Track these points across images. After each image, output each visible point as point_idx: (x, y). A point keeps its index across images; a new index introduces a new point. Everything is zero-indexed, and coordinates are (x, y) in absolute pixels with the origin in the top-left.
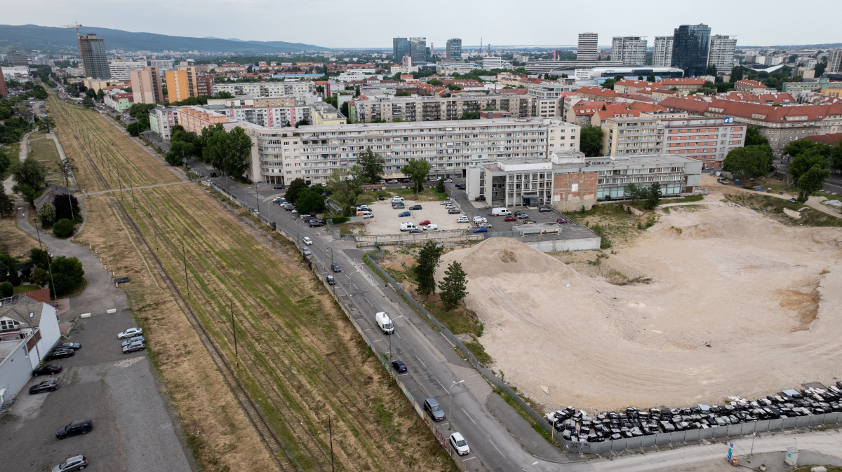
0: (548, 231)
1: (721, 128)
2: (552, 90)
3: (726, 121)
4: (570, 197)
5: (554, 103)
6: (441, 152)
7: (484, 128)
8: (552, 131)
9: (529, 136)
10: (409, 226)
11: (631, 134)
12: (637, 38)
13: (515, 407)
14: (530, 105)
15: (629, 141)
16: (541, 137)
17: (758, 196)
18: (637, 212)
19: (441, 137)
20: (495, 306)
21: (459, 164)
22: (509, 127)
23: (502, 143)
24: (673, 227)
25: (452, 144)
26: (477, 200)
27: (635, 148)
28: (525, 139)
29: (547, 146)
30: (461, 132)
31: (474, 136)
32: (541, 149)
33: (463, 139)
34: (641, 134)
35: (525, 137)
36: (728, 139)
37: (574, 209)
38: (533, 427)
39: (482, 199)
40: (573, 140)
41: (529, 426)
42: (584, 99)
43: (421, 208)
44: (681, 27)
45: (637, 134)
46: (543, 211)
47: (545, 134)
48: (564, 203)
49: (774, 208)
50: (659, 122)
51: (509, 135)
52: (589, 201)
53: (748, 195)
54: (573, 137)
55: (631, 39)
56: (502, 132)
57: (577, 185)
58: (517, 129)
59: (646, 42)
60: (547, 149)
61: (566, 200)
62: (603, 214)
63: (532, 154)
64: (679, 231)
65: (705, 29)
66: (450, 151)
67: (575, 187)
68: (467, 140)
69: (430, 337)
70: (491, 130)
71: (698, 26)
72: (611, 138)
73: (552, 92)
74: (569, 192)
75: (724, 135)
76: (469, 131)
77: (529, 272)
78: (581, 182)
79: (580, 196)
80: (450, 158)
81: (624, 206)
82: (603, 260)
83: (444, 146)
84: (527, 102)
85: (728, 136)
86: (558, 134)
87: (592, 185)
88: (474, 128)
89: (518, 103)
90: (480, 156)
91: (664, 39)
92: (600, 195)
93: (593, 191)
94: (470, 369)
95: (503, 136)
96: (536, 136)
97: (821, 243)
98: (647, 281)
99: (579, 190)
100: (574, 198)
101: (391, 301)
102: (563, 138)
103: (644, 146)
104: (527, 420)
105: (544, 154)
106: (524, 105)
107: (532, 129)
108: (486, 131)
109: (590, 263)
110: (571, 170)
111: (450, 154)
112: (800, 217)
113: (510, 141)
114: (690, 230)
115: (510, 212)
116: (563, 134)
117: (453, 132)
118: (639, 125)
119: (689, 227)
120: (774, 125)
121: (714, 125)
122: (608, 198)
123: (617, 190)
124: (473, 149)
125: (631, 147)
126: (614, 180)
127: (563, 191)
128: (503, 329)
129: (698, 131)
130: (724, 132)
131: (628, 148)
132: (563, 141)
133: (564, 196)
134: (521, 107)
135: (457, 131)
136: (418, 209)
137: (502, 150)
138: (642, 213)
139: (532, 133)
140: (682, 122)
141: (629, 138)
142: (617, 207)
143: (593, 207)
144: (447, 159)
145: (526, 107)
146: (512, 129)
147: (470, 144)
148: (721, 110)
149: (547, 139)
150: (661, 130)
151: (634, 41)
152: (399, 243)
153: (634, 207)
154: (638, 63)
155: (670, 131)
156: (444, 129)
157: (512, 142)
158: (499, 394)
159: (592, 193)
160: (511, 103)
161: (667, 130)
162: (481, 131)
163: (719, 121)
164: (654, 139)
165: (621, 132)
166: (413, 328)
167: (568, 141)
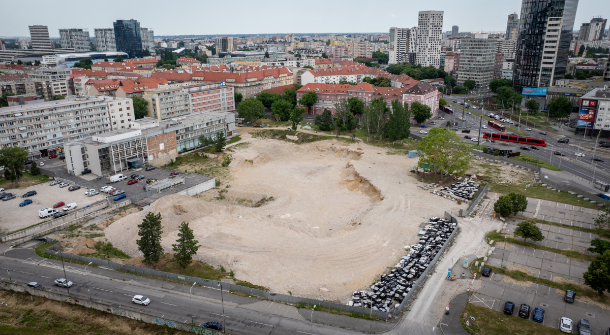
0: (176, 183)
1: (220, 90)
2: (56, 73)
3: (221, 84)
4: (160, 154)
5: (64, 84)
6: (14, 137)
7: (52, 110)
8: (111, 105)
9: (93, 112)
10: (49, 212)
11: (168, 101)
12: (80, 30)
13: (325, 311)
14: (45, 87)
15: (168, 106)
16: (104, 111)
17: (267, 131)
18: (211, 156)
19: (11, 123)
20: (210, 250)
21: (36, 146)
22: (74, 106)
23: (72, 121)
24: (246, 160)
25: (25, 128)
26: (83, 173)
27: (173, 111)
28: (91, 114)
29: (110, 118)
30: (30, 115)
31: (45, 118)
32: (105, 122)
33: (33, 122)
34: (175, 100)
35: (91, 113)
36: (225, 97)
37: (164, 164)
38: (352, 317)
39: (87, 172)
40: (129, 110)
41: (349, 318)
42: (91, 79)
43: (36, 193)
44: (118, 21)
45: (172, 100)
46: (150, 170)
47: (107, 108)
48: (157, 160)
49: (280, 136)
50: (183, 90)
51: (77, 112)
52: (173, 154)
53: (262, 131)
54: (128, 108)
55: (75, 30)
56: (70, 111)
57: (163, 144)
58: (82, 107)
59: (88, 33)
60: (111, 121)
61: (158, 158)
62: (188, 162)
63: (99, 126)
64: (251, 162)
65: (136, 24)
66: (24, 135)
67: (162, 146)
68: (38, 122)
69: (199, 293)
70: (59, 111)
71: (130, 21)
72: (154, 105)
73: (55, 75)
74: (159, 151)
75: (223, 94)
76: (40, 114)
77: (201, 216)
78: (165, 141)
79: (166, 152)
80: (24, 142)
81: (199, 153)
82: (224, 194)
83: (16, 131)
84: (41, 85)
85: (225, 95)
86: (116, 107)
87: (173, 142)
88: (42, 111)
89: (34, 86)
90: (55, 136)
91: (102, 30)
92: (179, 149)
93: (175, 147)
94: (261, 302)
95: (71, 114)
96: (99, 111)
97: (325, 151)
98: (271, 199)
99: (165, 147)
100: (163, 155)
101: (124, 280)
102: (121, 110)
103: (178, 109)
104: (342, 314)
105: (109, 125)
106: (40, 88)
107: (95, 105)
108: (55, 112)
109: (218, 199)
110: (157, 133)
111: (25, 138)
112: (298, 139)
113: (78, 118)
114: (257, 160)
115: (126, 177)
116: (120, 107)
117: (22, 117)
118: (171, 93)
119: (256, 158)
120: (242, 85)
121: (215, 88)
122: (185, 150)
123: (190, 143)
124: (46, 131)
125: (170, 111)
126: (186, 135)
127: (154, 151)
128: (241, 263)
129: (209, 93)
130: (223, 92)
131: (168, 112)
132: (121, 113)
133: (155, 155)
134: (37, 90)
135: (26, 115)
136: (33, 195)
137: (74, 127)
138: (216, 156)
139: (96, 108)
140: (196, 88)
141: (167, 103)
142: (194, 155)
143: (177, 158)
144: (22, 143)
145: (42, 89)
146: (77, 108)
147: (42, 126)
148: (202, 79)
149: (109, 112)
150: (186, 95)
151: (78, 33)
152: (57, 229)
153: (207, 152)
154: (85, 50)
155: (192, 96)
156: (13, 115)
157: (80, 118)
158: (304, 307)
159: (174, 148)
160: (27, 87)
161: (190, 95)
162: (51, 112)
163: (217, 85)
164: (183, 103)
165: (161, 99)
166: (176, 294)
167: (125, 112)
